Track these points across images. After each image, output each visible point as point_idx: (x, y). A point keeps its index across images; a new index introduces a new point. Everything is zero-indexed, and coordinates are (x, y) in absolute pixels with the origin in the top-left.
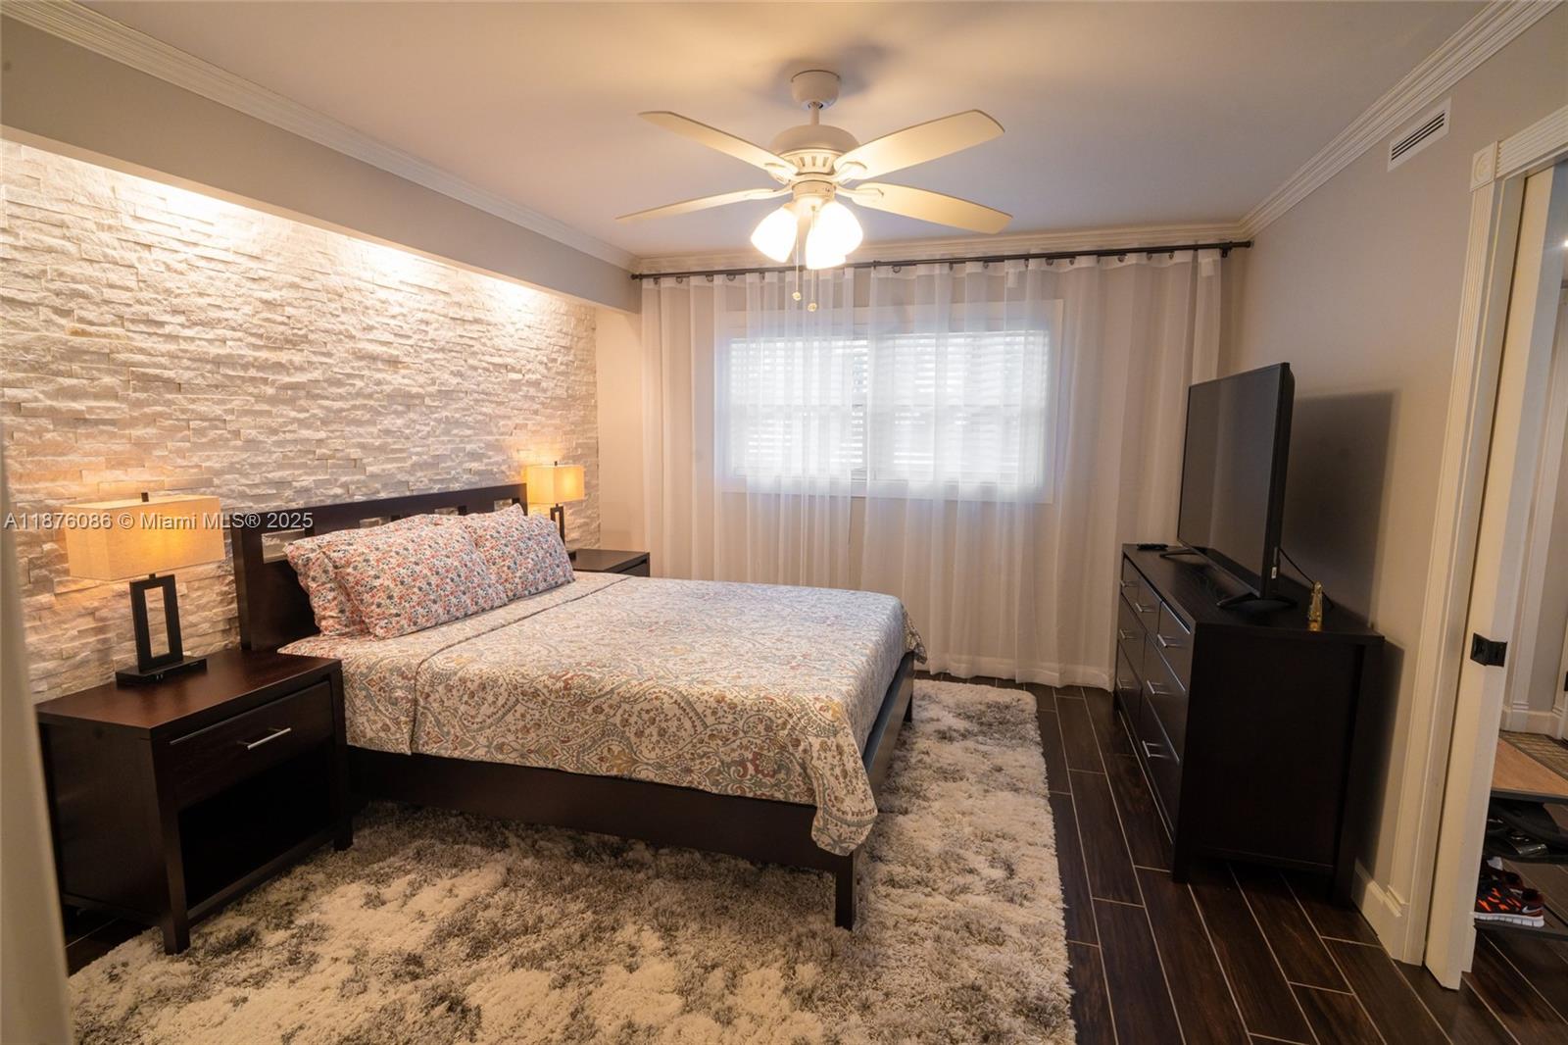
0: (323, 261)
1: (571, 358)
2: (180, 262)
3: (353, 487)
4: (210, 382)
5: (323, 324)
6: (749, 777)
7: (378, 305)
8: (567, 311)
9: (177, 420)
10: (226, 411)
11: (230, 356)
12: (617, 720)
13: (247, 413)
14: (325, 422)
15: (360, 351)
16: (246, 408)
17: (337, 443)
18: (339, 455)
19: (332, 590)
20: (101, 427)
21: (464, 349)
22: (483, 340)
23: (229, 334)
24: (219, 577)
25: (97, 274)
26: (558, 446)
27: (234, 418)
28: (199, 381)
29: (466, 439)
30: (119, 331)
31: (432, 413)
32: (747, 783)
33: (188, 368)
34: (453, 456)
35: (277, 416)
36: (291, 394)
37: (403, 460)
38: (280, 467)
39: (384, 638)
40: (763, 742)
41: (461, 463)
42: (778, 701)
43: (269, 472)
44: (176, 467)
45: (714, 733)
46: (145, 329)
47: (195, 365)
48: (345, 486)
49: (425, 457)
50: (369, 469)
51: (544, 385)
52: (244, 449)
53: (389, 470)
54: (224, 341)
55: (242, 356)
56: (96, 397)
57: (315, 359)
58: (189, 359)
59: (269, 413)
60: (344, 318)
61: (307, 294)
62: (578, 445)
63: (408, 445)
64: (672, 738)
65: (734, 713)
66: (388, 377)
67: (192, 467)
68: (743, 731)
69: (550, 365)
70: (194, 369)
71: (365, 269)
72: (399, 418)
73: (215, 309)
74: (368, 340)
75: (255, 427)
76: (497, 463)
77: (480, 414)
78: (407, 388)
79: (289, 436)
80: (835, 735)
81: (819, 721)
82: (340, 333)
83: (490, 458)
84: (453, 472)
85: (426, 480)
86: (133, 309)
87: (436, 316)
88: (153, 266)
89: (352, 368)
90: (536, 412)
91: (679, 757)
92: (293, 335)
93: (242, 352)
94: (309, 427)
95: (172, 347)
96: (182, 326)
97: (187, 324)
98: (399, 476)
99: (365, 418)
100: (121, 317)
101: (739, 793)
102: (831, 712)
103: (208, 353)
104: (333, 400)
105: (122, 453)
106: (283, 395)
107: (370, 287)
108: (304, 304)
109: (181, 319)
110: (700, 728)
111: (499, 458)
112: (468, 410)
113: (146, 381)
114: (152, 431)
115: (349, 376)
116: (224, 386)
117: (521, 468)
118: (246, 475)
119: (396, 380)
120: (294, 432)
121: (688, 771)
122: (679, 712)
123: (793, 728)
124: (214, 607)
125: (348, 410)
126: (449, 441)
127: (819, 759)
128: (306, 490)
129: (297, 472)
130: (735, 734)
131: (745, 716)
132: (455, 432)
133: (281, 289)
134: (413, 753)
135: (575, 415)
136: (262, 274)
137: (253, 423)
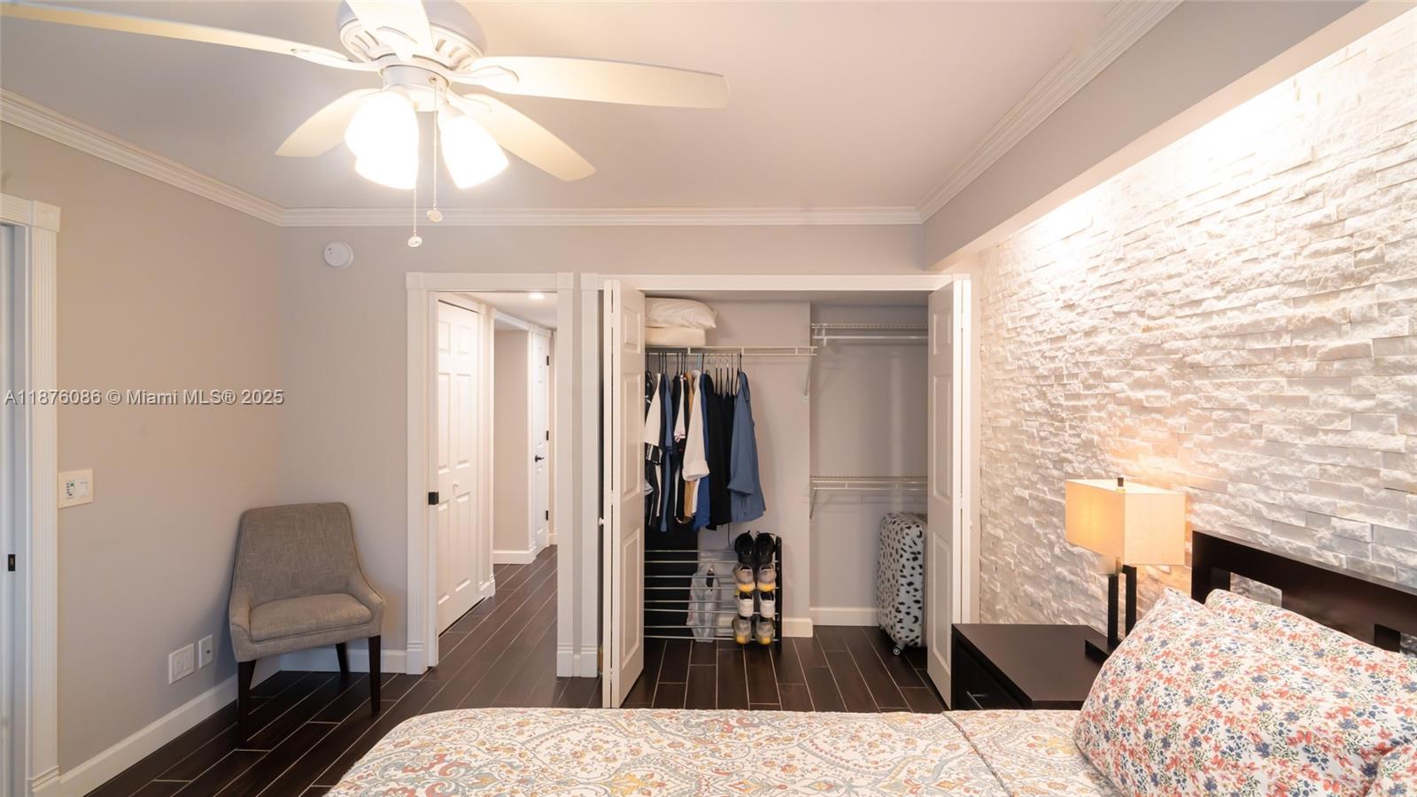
4: (1235, 361)
9: (1203, 409)
10: (1248, 398)
11: (1256, 324)
13: (1271, 400)
16: (1273, 393)
20: (1152, 415)
23: (1262, 293)
25: (1164, 270)
27: (1255, 407)
28: (1228, 362)
30: (1171, 320)
33: (1215, 348)
35: (1317, 405)
36: (1341, 369)
46: (1188, 313)
52: (1264, 451)
54: (1255, 305)
55: (1271, 321)
56: (1155, 386)
58: (1218, 337)
59: (1305, 401)
67: (1211, 466)
70: (1222, 348)
75: (1281, 422)
93: (1274, 314)
96: (1217, 298)
97: (1222, 294)
100: (1173, 306)
106: (1326, 370)
109: (1217, 290)
114: (1184, 420)
137: (1281, 416)
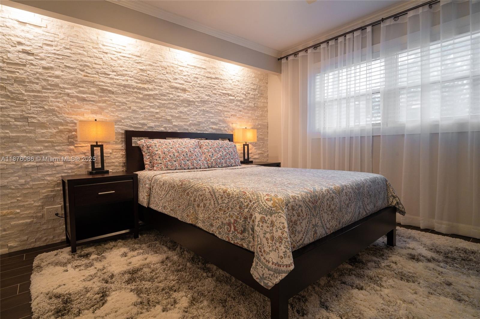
0: (160, 58)
1: (257, 93)
2: (116, 57)
3: (168, 128)
4: (122, 92)
5: (159, 77)
6: (231, 232)
7: (179, 72)
8: (255, 76)
9: (112, 102)
10: (127, 101)
11: (129, 85)
12: (192, 199)
13: (133, 102)
14: (159, 107)
15: (172, 86)
16: (133, 100)
17: (163, 114)
18: (163, 118)
19: (148, 155)
20: (90, 102)
21: (211, 87)
22: (219, 85)
23: (129, 78)
24: (122, 150)
25: (92, 61)
26: (249, 124)
27: (129, 103)
28: (119, 91)
29: (211, 118)
30: (97, 76)
31: (198, 108)
32: (231, 236)
33: (116, 87)
34: (206, 123)
35: (143, 104)
36: (148, 97)
37: (187, 122)
38: (143, 119)
39: (156, 170)
40: (238, 214)
41: (209, 125)
42: (247, 193)
43: (139, 120)
44: (111, 116)
45: (221, 207)
46: (104, 76)
47: (118, 87)
48: (165, 127)
49: (195, 122)
50: (174, 123)
51: (244, 101)
52: (131, 113)
53: (181, 124)
54: (127, 80)
55: (133, 85)
56: (90, 94)
57: (156, 87)
58: (116, 85)
59: (140, 103)
60: (167, 75)
61: (155, 67)
62: (259, 124)
63: (188, 117)
64: (207, 209)
65: (229, 199)
66: (182, 95)
67: (115, 116)
68: (231, 208)
69: (247, 95)
70: (118, 88)
71: (175, 60)
72: (185, 108)
73: (125, 71)
74: (175, 83)
75: (136, 106)
76: (223, 127)
77: (217, 109)
78: (188, 99)
79: (146, 110)
80: (271, 216)
81: (263, 206)
82: (166, 80)
83: (220, 125)
84: (205, 128)
85: (195, 129)
86: (101, 70)
87: (201, 76)
88: (107, 58)
89: (169, 91)
90: (240, 111)
91: (209, 218)
92: (149, 80)
93: (132, 84)
94: (153, 108)
95: (111, 81)
96: (115, 75)
97: (116, 75)
98: (184, 127)
99: (173, 107)
100: (98, 72)
101: (227, 240)
102: (272, 202)
103: (122, 83)
104: (162, 100)
105: (95, 110)
106: (145, 97)
107: (177, 66)
108: (154, 71)
109: (115, 73)
110: (216, 205)
111: (224, 125)
112: (212, 108)
113: (103, 90)
114: (104, 104)
115: (168, 93)
116: (126, 94)
117: (233, 129)
118: (132, 120)
119: (185, 96)
120: (149, 109)
121: (212, 225)
122: (210, 196)
123: (250, 208)
124: (120, 158)
125: (167, 104)
126: (204, 118)
127: (258, 226)
128: (152, 127)
129: (149, 121)
130: (228, 209)
131: (233, 200)
132: (207, 114)
133: (146, 66)
134: (148, 207)
135: (258, 113)
136: (140, 61)
137: (135, 105)
